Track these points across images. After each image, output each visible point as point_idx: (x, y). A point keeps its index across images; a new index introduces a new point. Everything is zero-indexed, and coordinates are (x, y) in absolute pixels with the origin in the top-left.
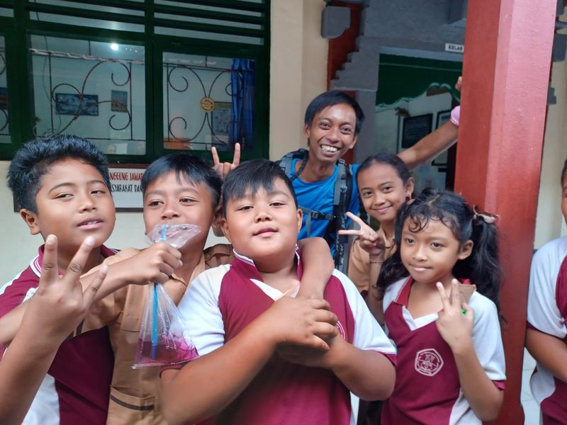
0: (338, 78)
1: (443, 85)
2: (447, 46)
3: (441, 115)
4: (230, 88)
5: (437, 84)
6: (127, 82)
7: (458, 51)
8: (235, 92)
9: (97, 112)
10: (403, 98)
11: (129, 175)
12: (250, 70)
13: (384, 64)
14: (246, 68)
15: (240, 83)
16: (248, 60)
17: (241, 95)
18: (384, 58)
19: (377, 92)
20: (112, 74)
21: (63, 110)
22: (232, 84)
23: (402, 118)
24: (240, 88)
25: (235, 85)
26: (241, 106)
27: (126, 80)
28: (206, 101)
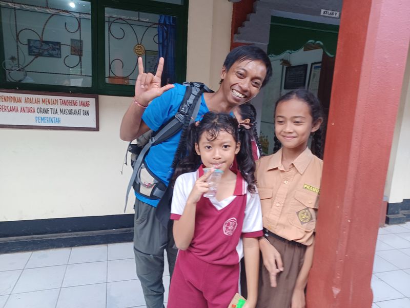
0: (239, 33)
1: (317, 42)
2: (322, 11)
3: (314, 66)
4: (156, 38)
5: (313, 41)
6: (77, 30)
7: (330, 15)
8: (161, 41)
9: (60, 55)
10: (287, 51)
11: (78, 102)
12: (172, 24)
13: (274, 24)
14: (170, 22)
15: (165, 34)
16: (171, 16)
17: (166, 44)
18: (274, 19)
19: (268, 45)
20: (66, 24)
21: (34, 52)
22: (158, 34)
23: (285, 67)
24: (165, 38)
25: (161, 36)
26: (165, 52)
27: (77, 29)
28: (138, 47)
